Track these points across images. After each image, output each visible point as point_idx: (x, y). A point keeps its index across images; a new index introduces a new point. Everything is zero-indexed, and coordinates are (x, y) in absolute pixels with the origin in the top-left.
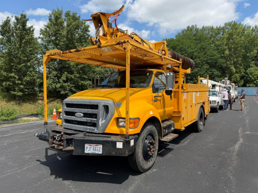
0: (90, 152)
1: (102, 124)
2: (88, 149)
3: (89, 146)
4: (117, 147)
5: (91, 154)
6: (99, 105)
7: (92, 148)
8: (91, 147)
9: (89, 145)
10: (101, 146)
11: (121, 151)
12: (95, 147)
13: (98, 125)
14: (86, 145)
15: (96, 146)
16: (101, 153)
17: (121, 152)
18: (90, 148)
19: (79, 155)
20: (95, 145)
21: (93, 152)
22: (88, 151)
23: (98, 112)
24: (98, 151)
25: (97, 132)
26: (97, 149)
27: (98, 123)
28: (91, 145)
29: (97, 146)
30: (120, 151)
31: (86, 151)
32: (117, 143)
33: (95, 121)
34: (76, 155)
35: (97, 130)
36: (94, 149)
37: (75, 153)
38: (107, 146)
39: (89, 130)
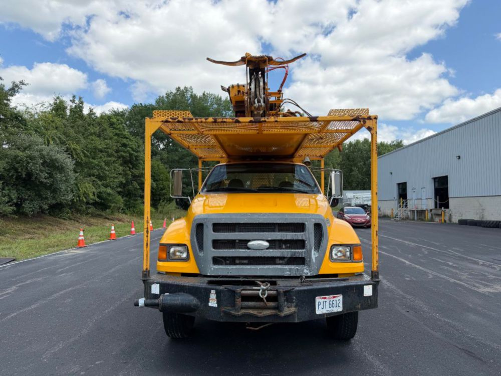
0: (324, 311)
1: (315, 258)
2: (321, 306)
3: (321, 301)
4: (365, 295)
5: (326, 314)
6: (306, 223)
7: (328, 304)
8: (326, 301)
9: (323, 298)
10: (340, 298)
11: (371, 300)
12: (332, 300)
13: (310, 261)
14: (318, 300)
15: (334, 297)
16: (340, 309)
17: (370, 303)
18: (324, 303)
19: (306, 320)
20: (332, 296)
21: (329, 309)
22: (322, 310)
23: (308, 236)
24: (336, 307)
25: (309, 275)
26: (334, 302)
27: (310, 257)
28: (325, 298)
29: (336, 299)
30: (369, 300)
31: (319, 311)
32: (365, 287)
33: (302, 253)
34: (301, 321)
35: (308, 271)
36: (331, 305)
37: (298, 319)
38: (349, 296)
39: (289, 273)
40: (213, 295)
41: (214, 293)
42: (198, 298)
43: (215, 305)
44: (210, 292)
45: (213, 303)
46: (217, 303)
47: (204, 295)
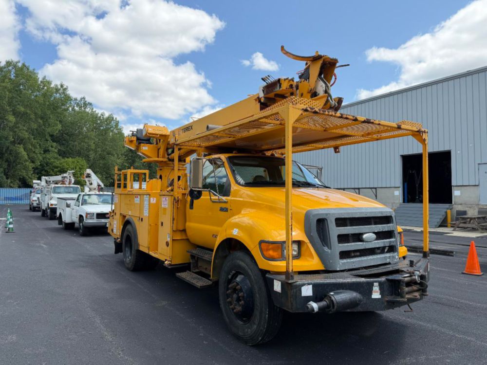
6: (392, 216)
13: (397, 248)
23: (395, 227)
25: (398, 260)
40: (376, 288)
41: (377, 285)
42: (360, 293)
43: (379, 297)
44: (373, 285)
45: (376, 295)
46: (380, 294)
47: (366, 289)
